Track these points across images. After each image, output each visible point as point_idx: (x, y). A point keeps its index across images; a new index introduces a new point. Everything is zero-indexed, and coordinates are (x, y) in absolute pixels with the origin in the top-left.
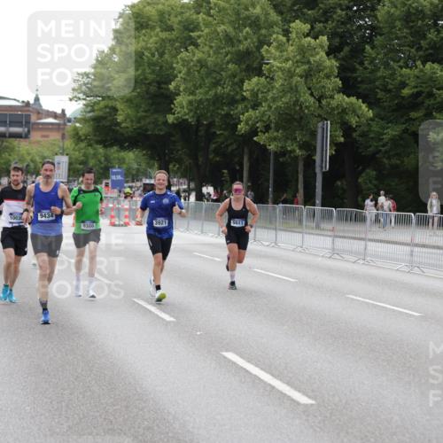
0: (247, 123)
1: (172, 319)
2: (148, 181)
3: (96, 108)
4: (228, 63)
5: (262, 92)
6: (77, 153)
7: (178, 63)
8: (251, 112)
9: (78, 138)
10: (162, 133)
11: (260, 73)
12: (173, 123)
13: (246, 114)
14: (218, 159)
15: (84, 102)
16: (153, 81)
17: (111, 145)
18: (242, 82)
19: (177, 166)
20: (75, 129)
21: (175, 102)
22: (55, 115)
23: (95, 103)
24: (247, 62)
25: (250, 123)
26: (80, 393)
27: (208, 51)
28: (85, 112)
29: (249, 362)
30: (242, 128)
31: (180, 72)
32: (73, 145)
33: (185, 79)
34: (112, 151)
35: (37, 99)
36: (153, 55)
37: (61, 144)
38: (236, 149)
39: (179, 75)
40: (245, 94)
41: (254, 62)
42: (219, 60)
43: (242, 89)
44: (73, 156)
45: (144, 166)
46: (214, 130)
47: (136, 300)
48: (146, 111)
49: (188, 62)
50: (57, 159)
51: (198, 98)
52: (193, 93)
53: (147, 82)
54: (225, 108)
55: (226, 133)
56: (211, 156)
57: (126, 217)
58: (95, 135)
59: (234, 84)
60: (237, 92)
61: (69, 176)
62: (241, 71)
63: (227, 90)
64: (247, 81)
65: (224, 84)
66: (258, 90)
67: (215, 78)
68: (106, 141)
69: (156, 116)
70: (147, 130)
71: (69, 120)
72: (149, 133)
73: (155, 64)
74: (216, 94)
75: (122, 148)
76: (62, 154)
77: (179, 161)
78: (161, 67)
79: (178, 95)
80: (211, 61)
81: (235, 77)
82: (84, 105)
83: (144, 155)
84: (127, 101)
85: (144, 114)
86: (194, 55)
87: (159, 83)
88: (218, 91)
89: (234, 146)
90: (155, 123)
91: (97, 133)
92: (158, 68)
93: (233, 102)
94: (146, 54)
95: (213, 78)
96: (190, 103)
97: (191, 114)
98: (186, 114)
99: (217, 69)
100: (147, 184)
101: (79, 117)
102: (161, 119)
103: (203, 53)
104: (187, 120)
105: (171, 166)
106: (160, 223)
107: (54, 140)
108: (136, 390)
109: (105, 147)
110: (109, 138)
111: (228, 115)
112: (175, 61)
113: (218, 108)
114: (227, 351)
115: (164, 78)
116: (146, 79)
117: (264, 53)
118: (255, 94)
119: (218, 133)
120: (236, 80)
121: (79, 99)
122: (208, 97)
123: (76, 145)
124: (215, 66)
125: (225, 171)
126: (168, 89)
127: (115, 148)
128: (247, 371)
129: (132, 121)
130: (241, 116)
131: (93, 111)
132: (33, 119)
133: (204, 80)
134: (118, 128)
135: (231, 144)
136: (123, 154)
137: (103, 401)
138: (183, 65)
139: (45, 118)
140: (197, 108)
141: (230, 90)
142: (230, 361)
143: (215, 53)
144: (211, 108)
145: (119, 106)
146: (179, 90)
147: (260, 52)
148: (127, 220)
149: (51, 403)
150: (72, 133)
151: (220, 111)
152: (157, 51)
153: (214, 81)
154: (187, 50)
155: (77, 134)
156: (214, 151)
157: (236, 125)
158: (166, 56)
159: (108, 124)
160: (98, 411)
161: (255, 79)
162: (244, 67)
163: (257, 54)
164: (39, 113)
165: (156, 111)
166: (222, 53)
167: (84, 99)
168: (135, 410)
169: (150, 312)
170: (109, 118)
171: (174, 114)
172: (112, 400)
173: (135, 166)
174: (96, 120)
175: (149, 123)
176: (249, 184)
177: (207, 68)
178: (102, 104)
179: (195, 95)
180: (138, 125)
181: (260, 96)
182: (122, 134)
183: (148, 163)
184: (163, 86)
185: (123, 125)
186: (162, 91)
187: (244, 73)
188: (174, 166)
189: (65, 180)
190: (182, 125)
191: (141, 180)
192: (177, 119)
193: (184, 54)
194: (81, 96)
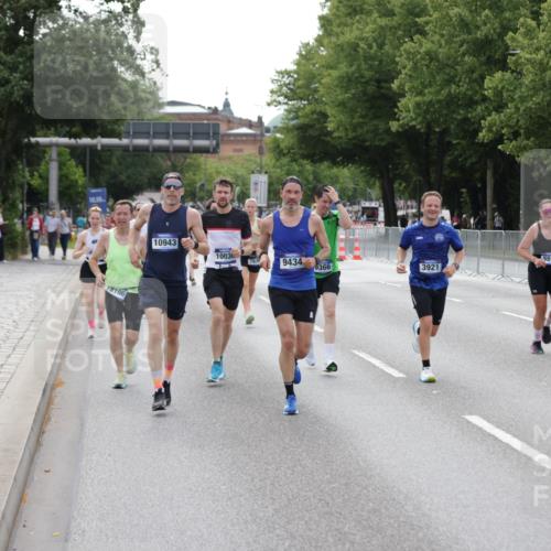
0: (490, 130)
1: (401, 375)
2: (367, 204)
3: (300, 114)
4: (464, 55)
5: (508, 90)
6: (279, 170)
7: (401, 56)
8: (494, 116)
9: (279, 151)
10: (383, 144)
11: (504, 67)
12: (398, 132)
13: (489, 119)
14: (454, 175)
15: (286, 107)
16: (371, 80)
17: (321, 160)
18: (482, 78)
19: (404, 185)
20: (276, 140)
21: (399, 104)
22: (249, 124)
23: (299, 109)
24: (488, 53)
25: (494, 129)
26: (288, 468)
27: (439, 41)
28: (287, 119)
29: (498, 427)
30: (483, 136)
31: (404, 68)
32: (273, 161)
33: (410, 76)
34: (322, 167)
35: (227, 104)
36: (370, 47)
37: (258, 160)
38: (476, 163)
39: (403, 72)
40: (486, 93)
41: (496, 52)
42: (452, 51)
43: (481, 87)
44: (274, 175)
45: (362, 185)
46: (448, 139)
47: (356, 352)
48: (362, 117)
49: (414, 54)
50: (254, 178)
51: (427, 98)
52: (420, 93)
53: (363, 80)
54: (461, 112)
55: (464, 142)
56: (446, 172)
57: (342, 249)
58: (301, 148)
59: (472, 81)
60: (477, 92)
61: (269, 199)
62: (481, 65)
63: (463, 89)
64: (488, 77)
65: (460, 81)
66: (503, 88)
67: (449, 74)
68: (314, 154)
69: (375, 122)
70: (364, 141)
71: (268, 130)
72: (368, 144)
73: (372, 58)
74: (449, 93)
75: (335, 163)
76: (260, 172)
77: (406, 178)
78: (381, 61)
79: (403, 96)
80: (442, 52)
81: (473, 72)
82: (286, 110)
83: (362, 172)
84: (339, 105)
85: (361, 120)
86: (421, 45)
87: (378, 81)
88: (452, 91)
89: (474, 160)
90: (375, 131)
91: (303, 146)
92: (377, 63)
93: (471, 103)
94: (362, 45)
95: (445, 73)
96: (418, 105)
97: (420, 119)
98: (413, 119)
99: (450, 62)
100: (368, 208)
101: (280, 125)
102: (382, 126)
103: (433, 42)
104: (414, 126)
105: (396, 185)
106: (429, 268)
107: (250, 155)
108: (358, 463)
109: (314, 162)
110: (317, 152)
111: (466, 120)
112: (398, 54)
113: (454, 112)
114: (471, 414)
115: (385, 75)
116: (362, 77)
117: (509, 42)
118: (498, 93)
119: (455, 142)
120: (475, 75)
121: (280, 103)
122: (440, 97)
123: (277, 160)
124: (449, 59)
125: (464, 190)
126: (390, 88)
127: (326, 163)
128: (496, 439)
129: (346, 129)
130: (482, 122)
131: (297, 118)
132: (223, 129)
133: (434, 77)
134: (329, 139)
135: (471, 156)
136: (335, 170)
137: (316, 478)
138: (408, 59)
139: (238, 128)
140: (427, 111)
141: (467, 90)
142: (474, 426)
143: (447, 42)
144: (445, 112)
145: (329, 111)
146: (403, 89)
147: (503, 41)
148: (343, 253)
149: (253, 480)
150: (271, 146)
151: (454, 116)
152: (375, 41)
153: (446, 77)
154: (412, 40)
155: (278, 146)
156: (449, 166)
157: (476, 132)
158: (386, 47)
159: (317, 133)
160: (311, 491)
161: (498, 75)
162: (483, 59)
163: (500, 43)
164: (229, 122)
165: (376, 117)
166: (455, 42)
167: (286, 104)
168: (358, 489)
169: (374, 366)
170: (317, 126)
171: (398, 120)
172: (328, 476)
173: (351, 186)
174: (302, 128)
175: (367, 132)
176: (495, 206)
177: (438, 61)
178: (308, 109)
179: (424, 95)
180: (354, 134)
181: (505, 95)
182: (334, 147)
183: (367, 182)
184: (383, 85)
185: (336, 134)
186: (383, 91)
187: (484, 68)
188: (400, 184)
189: (265, 205)
190: (409, 134)
191: (359, 203)
192: (401, 126)
193: (408, 45)
194: (281, 99)
